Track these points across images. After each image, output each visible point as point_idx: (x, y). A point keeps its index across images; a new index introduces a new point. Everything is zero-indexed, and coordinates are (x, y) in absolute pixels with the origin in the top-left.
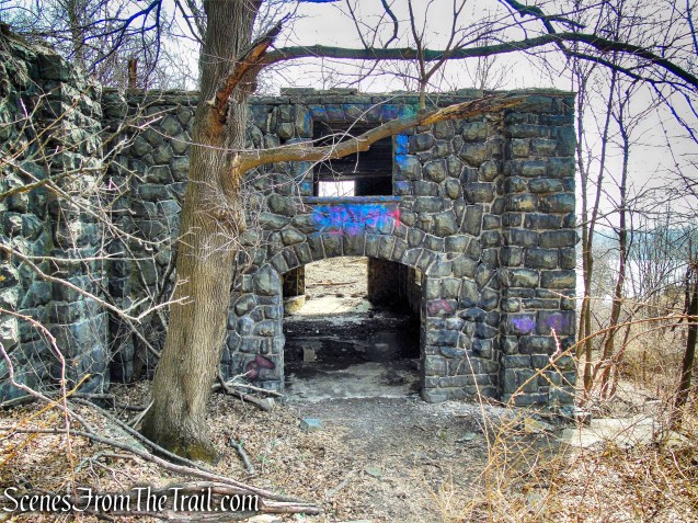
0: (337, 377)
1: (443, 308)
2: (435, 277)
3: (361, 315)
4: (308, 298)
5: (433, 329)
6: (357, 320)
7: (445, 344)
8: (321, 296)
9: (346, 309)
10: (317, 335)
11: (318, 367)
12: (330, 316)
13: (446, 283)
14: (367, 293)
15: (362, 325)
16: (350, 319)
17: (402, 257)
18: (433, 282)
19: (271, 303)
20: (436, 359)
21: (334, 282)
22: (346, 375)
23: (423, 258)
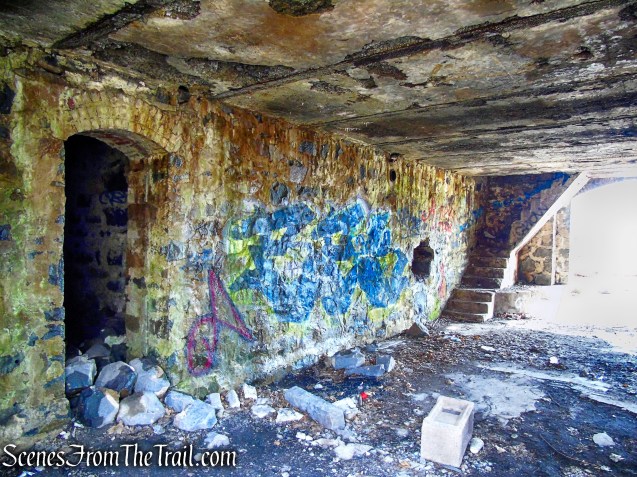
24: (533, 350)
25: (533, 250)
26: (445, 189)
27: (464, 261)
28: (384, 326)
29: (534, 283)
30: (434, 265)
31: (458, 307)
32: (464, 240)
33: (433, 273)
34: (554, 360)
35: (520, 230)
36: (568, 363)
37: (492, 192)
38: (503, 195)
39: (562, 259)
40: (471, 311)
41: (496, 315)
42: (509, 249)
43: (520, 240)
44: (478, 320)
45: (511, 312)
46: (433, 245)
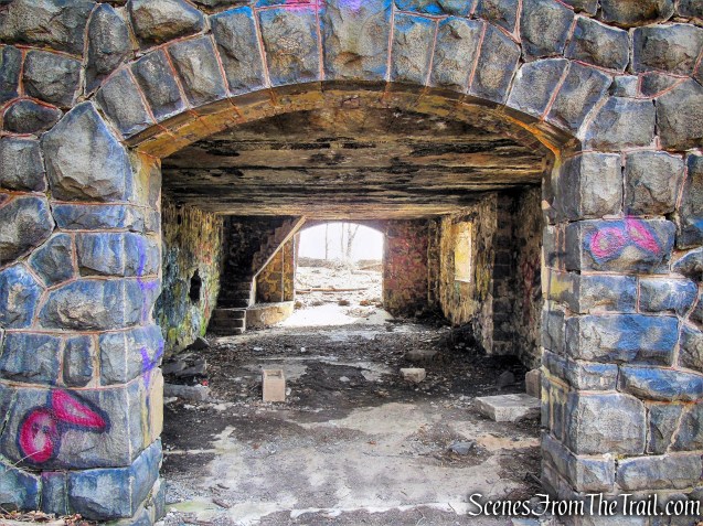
0: (323, 439)
1: (631, 241)
2: (605, 146)
3: (375, 327)
4: (298, 306)
5: (600, 310)
6: (369, 335)
7: (639, 356)
8: (317, 304)
9: (352, 320)
10: (300, 354)
11: (287, 415)
12: (328, 328)
13: (641, 165)
14: (382, 300)
15: (376, 341)
16: (357, 333)
17: (503, 84)
18: (600, 163)
19: (98, 224)
20: (611, 401)
21: (336, 288)
22: (344, 434)
23: (568, 87)
24: (286, 347)
25: (268, 274)
26: (207, 227)
27: (218, 287)
28: (177, 343)
29: (269, 301)
30: (202, 290)
31: (218, 325)
32: (218, 269)
33: (202, 298)
34: (303, 349)
35: (260, 260)
36: (311, 351)
37: (234, 227)
38: (244, 230)
39: (288, 281)
40: (229, 326)
41: (248, 328)
42: (252, 274)
43: (260, 267)
44: (236, 333)
45: (258, 325)
46: (202, 275)
